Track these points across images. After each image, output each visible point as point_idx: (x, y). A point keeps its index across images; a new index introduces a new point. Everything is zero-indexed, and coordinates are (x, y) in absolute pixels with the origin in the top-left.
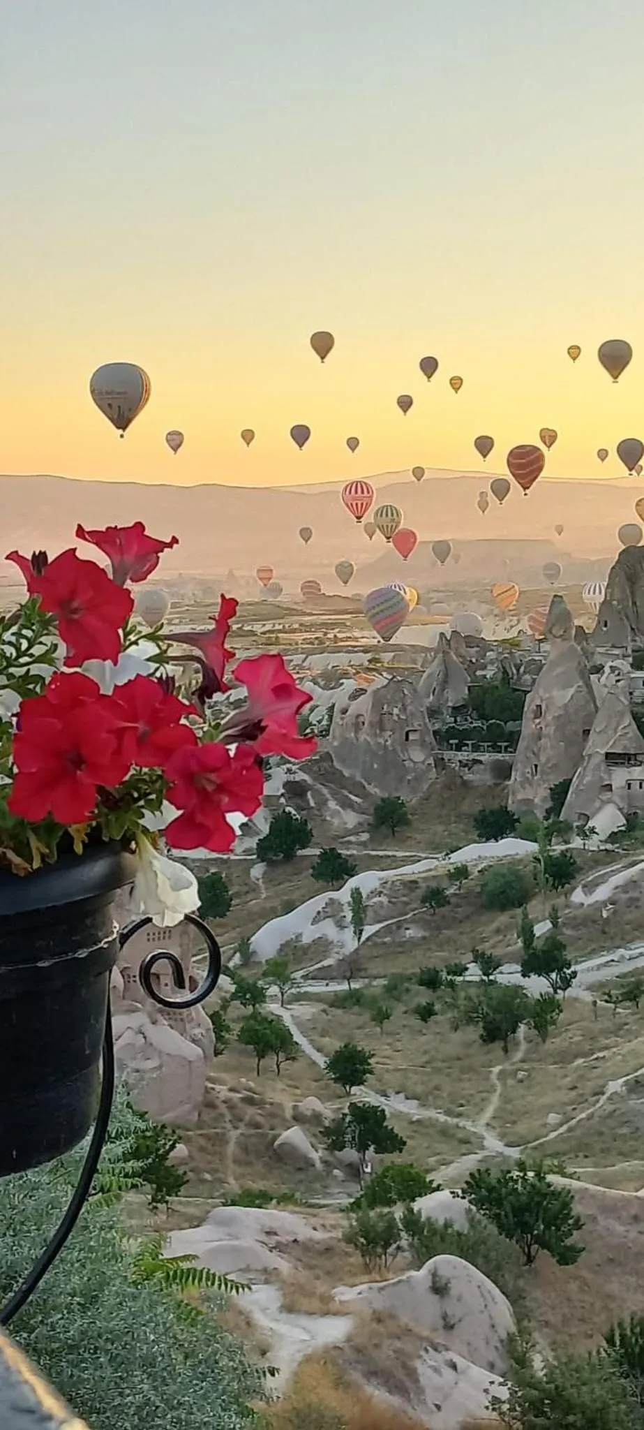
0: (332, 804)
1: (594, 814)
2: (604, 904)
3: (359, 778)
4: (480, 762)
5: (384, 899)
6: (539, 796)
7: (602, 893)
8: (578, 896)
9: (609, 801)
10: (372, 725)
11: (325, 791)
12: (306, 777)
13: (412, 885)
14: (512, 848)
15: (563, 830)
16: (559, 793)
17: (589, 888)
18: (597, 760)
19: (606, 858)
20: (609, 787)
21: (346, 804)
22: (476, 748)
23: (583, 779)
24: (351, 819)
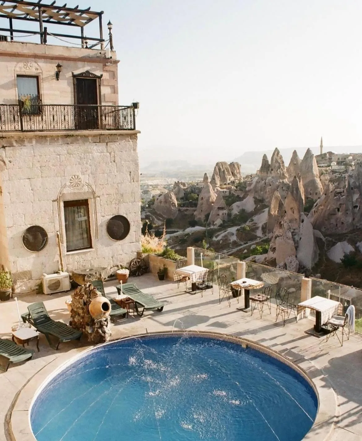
0: (156, 219)
1: (215, 221)
2: (220, 240)
3: (162, 214)
4: (188, 210)
5: (171, 240)
6: (202, 217)
7: (219, 238)
8: (214, 239)
9: (219, 218)
10: (164, 202)
11: (154, 217)
12: (150, 214)
13: (177, 237)
14: (197, 228)
15: (209, 225)
16: (207, 216)
17: (216, 237)
18: (216, 209)
19: (219, 230)
20: (219, 215)
21: (159, 219)
22: (187, 207)
23: (213, 213)
24: (160, 223)
